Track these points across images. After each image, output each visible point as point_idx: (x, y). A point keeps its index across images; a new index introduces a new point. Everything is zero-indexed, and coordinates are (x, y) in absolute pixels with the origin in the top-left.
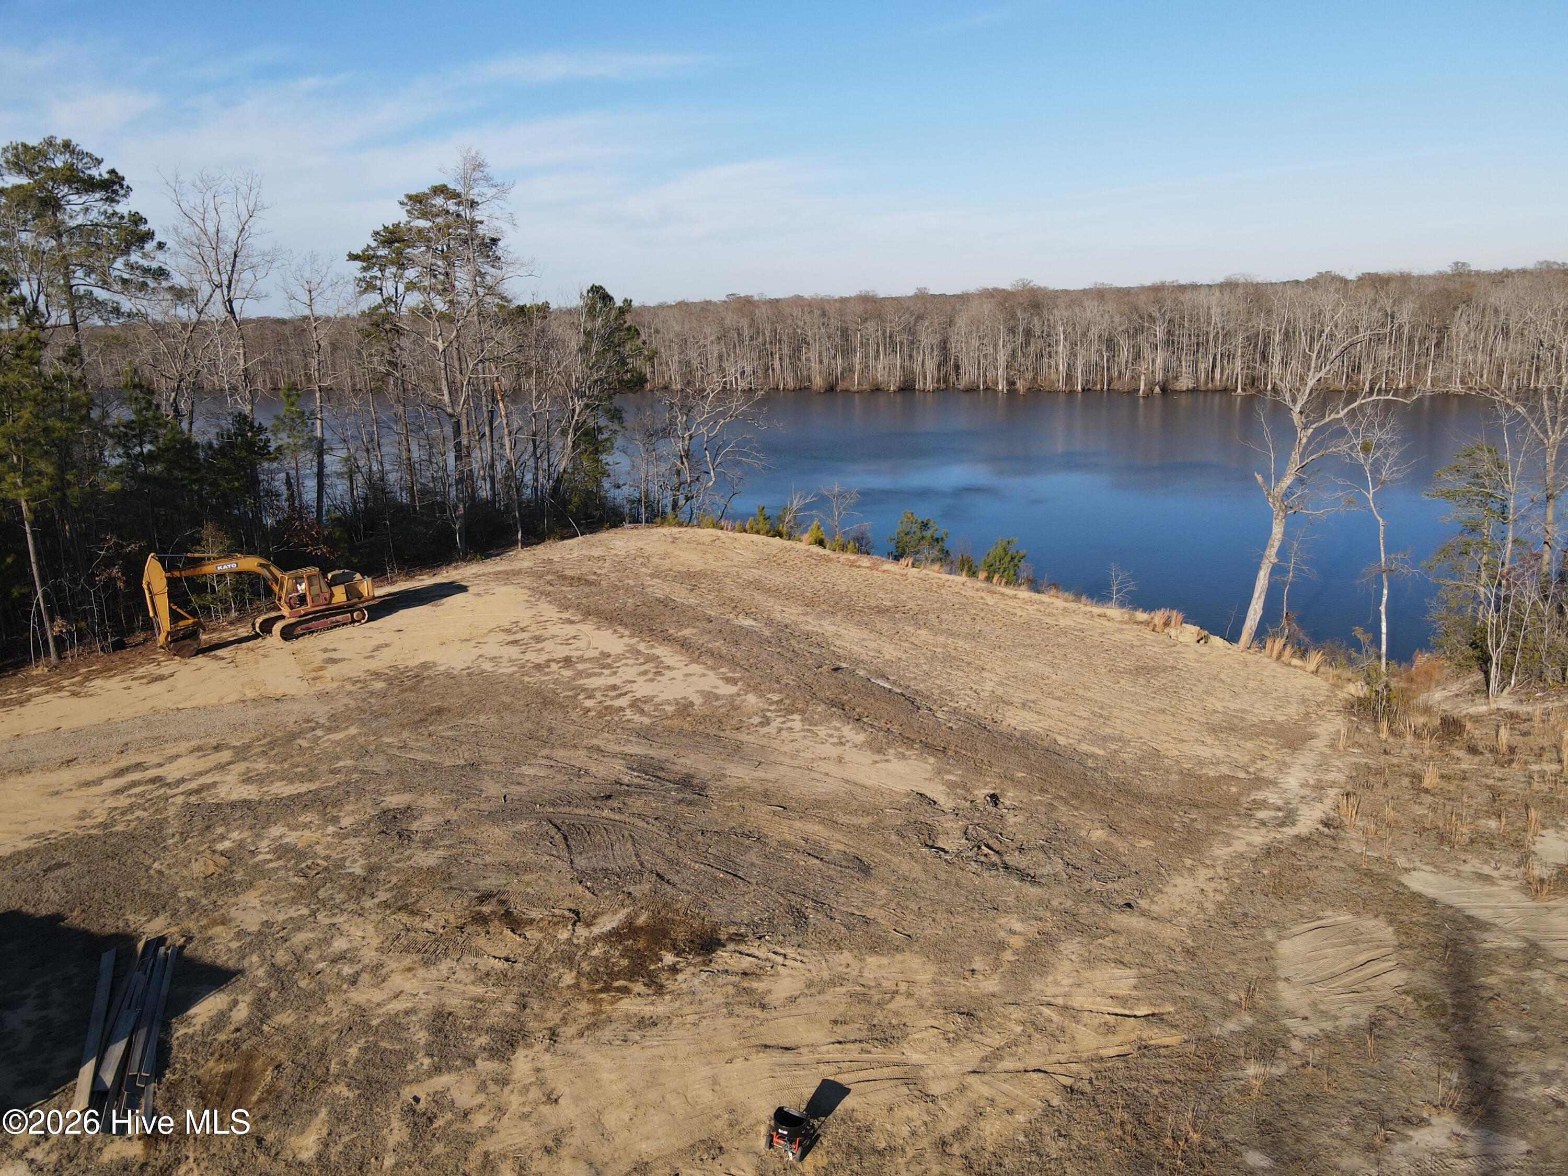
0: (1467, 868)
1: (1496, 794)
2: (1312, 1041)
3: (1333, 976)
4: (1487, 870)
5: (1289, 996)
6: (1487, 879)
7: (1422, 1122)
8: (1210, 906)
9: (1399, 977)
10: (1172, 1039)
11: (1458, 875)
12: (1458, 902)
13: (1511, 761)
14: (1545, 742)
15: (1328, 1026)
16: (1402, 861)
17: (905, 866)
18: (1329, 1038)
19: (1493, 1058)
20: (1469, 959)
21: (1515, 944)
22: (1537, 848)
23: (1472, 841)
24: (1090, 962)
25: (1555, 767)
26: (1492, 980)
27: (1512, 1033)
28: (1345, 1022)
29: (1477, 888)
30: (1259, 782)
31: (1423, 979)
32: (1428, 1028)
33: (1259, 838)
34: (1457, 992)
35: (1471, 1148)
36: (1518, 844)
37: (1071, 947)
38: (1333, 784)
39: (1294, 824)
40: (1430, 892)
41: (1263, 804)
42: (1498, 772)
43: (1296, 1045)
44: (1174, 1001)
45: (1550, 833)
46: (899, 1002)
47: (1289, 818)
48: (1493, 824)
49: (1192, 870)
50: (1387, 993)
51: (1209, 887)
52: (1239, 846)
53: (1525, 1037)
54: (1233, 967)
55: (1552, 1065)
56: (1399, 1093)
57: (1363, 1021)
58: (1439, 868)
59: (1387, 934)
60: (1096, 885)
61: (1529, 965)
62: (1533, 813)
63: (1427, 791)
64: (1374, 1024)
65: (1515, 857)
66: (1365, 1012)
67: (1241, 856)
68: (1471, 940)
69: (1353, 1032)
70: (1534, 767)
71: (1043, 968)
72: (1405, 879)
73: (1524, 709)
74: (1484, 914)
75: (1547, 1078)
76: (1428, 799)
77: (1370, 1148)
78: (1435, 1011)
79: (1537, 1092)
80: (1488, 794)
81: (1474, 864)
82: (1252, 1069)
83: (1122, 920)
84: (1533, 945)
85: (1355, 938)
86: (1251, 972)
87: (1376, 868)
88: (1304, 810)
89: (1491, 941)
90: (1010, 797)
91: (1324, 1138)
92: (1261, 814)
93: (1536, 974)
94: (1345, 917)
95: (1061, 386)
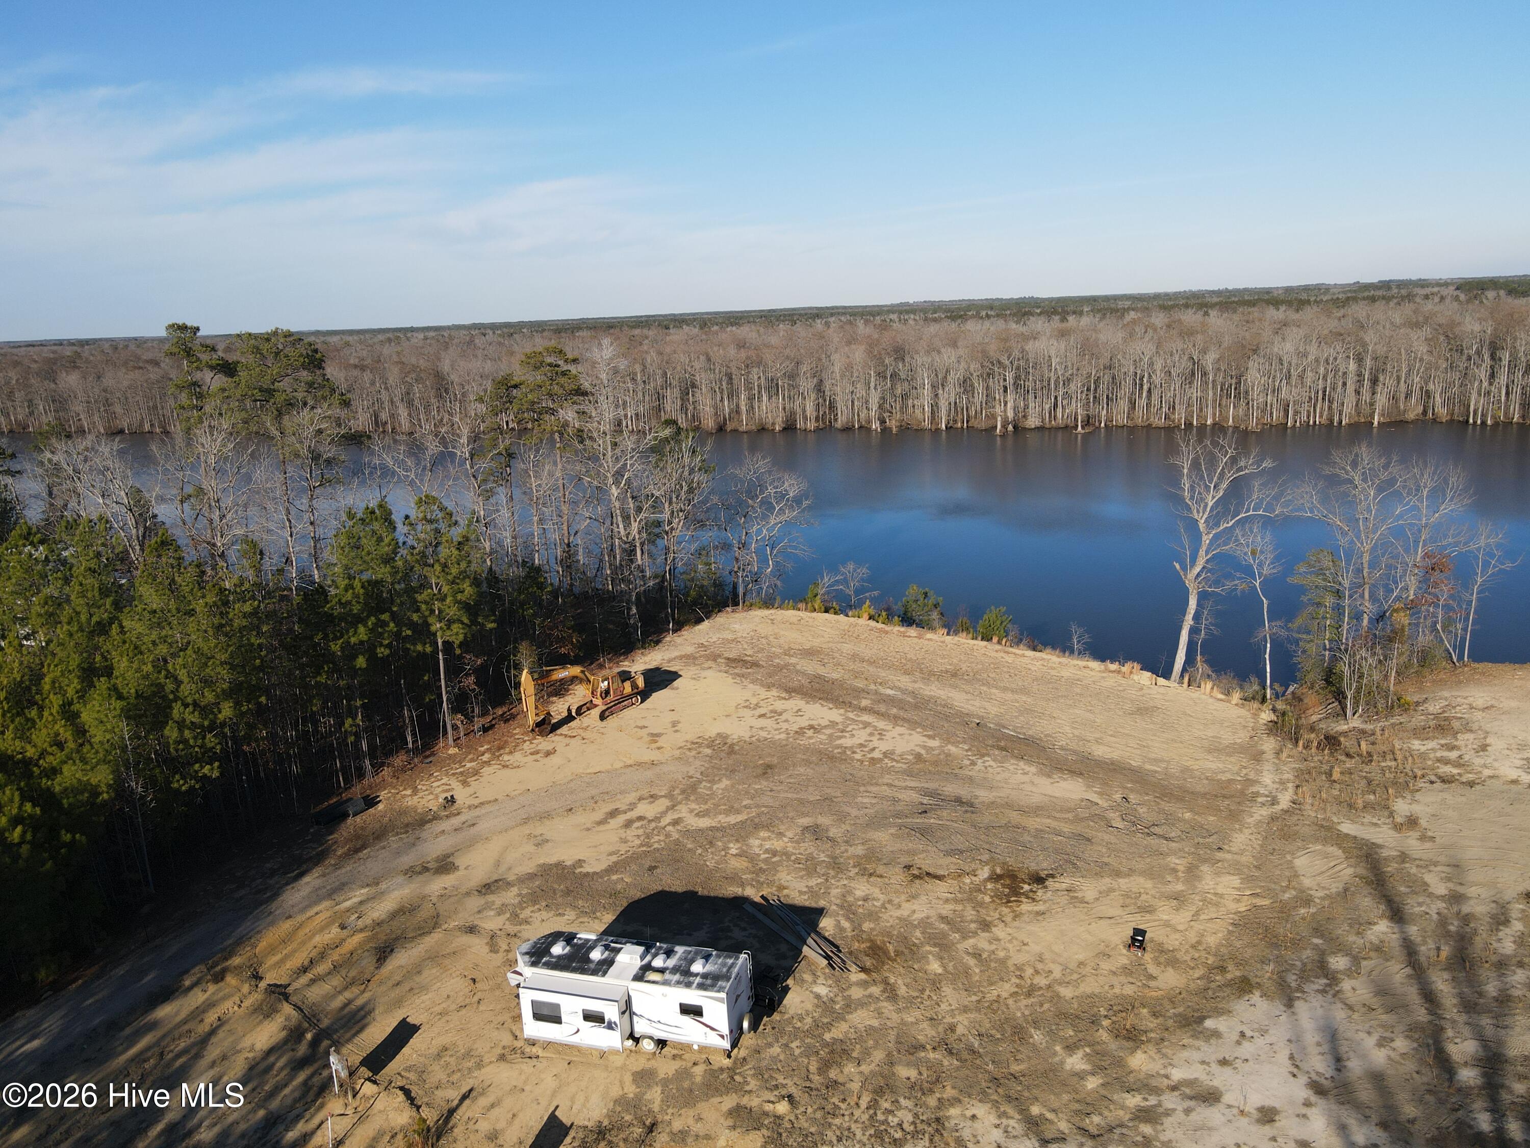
0: (1365, 820)
1: (1369, 783)
2: (1323, 899)
3: (1322, 873)
4: (1375, 820)
5: (1307, 882)
6: (1376, 824)
7: (1375, 924)
8: (1258, 848)
9: (1350, 871)
10: (1266, 902)
11: (1362, 824)
12: (1367, 837)
13: (1371, 761)
14: (1384, 748)
15: (1327, 892)
16: (1335, 819)
17: (1106, 837)
18: (1328, 896)
19: (1397, 899)
20: (1378, 861)
21: (1395, 853)
22: (1395, 808)
23: (1365, 807)
24: (1218, 874)
25: (1393, 764)
26: (1389, 869)
27: (1402, 889)
28: (1334, 890)
29: (1372, 829)
30: (1249, 782)
31: (1361, 871)
32: (1366, 890)
33: (1265, 812)
34: (1376, 875)
35: (1396, 930)
36: (1387, 807)
37: (1205, 868)
38: (1288, 781)
39: (1278, 803)
40: (1353, 833)
41: (1257, 794)
42: (1367, 769)
43: (1317, 901)
44: (1261, 887)
45: (1400, 800)
46: (1144, 897)
47: (1274, 801)
48: (1372, 797)
49: (1241, 830)
50: (1347, 878)
51: (1252, 837)
52: (1257, 817)
53: (1408, 890)
54: (1278, 872)
55: (1421, 900)
56: (1363, 914)
57: (1341, 889)
58: (1353, 822)
59: (1339, 853)
60: (1201, 841)
61: (1403, 862)
62: (1390, 791)
63: (1335, 781)
64: (1346, 890)
65: (1386, 813)
66: (1341, 886)
67: (1260, 821)
68: (1376, 853)
69: (1338, 894)
70: (1383, 764)
71: (1199, 878)
72: (1339, 827)
73: (1369, 727)
74: (1379, 841)
75: (1420, 904)
76: (1337, 786)
77: (1358, 933)
78: (1369, 883)
79: (1417, 910)
80: (1365, 781)
81: (1368, 818)
82: (1302, 911)
83: (1219, 855)
84: (1403, 853)
85: (1326, 856)
86: (1287, 874)
87: (1325, 824)
88: (1280, 796)
89: (1385, 853)
90: (1132, 797)
91: (1340, 932)
92: (1260, 800)
93: (1407, 865)
94: (1319, 847)
95: (927, 424)
